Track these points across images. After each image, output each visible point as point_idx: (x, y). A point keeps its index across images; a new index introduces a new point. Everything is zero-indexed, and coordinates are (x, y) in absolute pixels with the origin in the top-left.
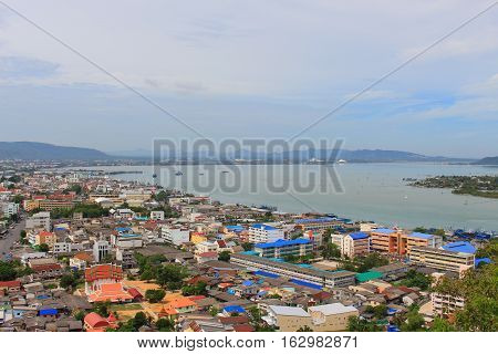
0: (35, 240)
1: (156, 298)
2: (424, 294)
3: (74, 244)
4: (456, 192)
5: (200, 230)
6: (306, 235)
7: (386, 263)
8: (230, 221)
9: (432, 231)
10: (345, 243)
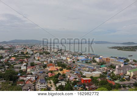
0: (37, 58)
1: (61, 70)
2: (114, 70)
3: (44, 60)
4: (118, 50)
5: (68, 57)
6: (89, 58)
7: (106, 64)
8: (74, 55)
9: (114, 57)
10: (97, 60)
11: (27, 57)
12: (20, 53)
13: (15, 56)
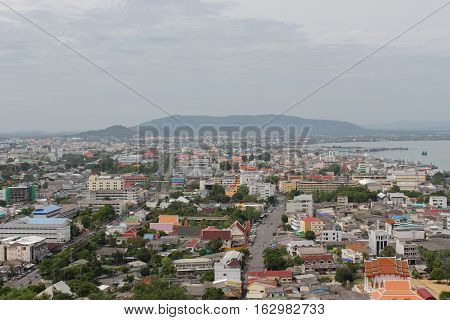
0: (299, 226)
3: (344, 233)
11: (243, 217)
12: (202, 192)
13: (175, 209)
